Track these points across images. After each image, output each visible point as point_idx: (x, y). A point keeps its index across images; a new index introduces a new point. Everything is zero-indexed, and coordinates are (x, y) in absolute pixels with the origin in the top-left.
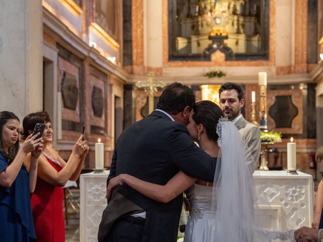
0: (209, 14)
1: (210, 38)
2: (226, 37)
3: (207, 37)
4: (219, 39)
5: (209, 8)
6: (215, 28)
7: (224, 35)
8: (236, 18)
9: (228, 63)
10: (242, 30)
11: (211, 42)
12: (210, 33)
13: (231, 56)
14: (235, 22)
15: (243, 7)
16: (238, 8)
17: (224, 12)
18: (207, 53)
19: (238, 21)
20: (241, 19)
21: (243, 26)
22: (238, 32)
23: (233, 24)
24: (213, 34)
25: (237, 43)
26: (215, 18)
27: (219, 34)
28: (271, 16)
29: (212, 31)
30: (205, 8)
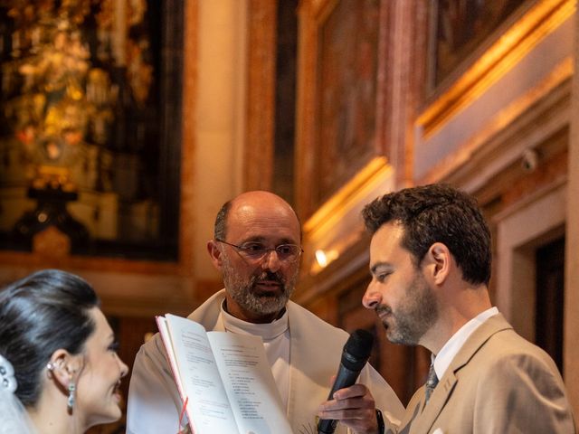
0: (30, 133)
1: (32, 193)
2: (74, 196)
3: (22, 192)
4: (55, 198)
5: (24, 118)
6: (46, 170)
7: (68, 188)
8: (93, 152)
9: (78, 260)
10: (107, 185)
11: (31, 205)
12: (31, 182)
13: (84, 245)
14: (93, 164)
15: (111, 128)
16: (99, 128)
17: (67, 130)
18: (24, 230)
19: (99, 160)
20: (107, 159)
21: (111, 175)
22: (99, 188)
23: (86, 168)
24: (39, 184)
25: (96, 215)
26: (46, 144)
27: (54, 184)
28: (185, 153)
29: (38, 176)
30: (15, 118)
